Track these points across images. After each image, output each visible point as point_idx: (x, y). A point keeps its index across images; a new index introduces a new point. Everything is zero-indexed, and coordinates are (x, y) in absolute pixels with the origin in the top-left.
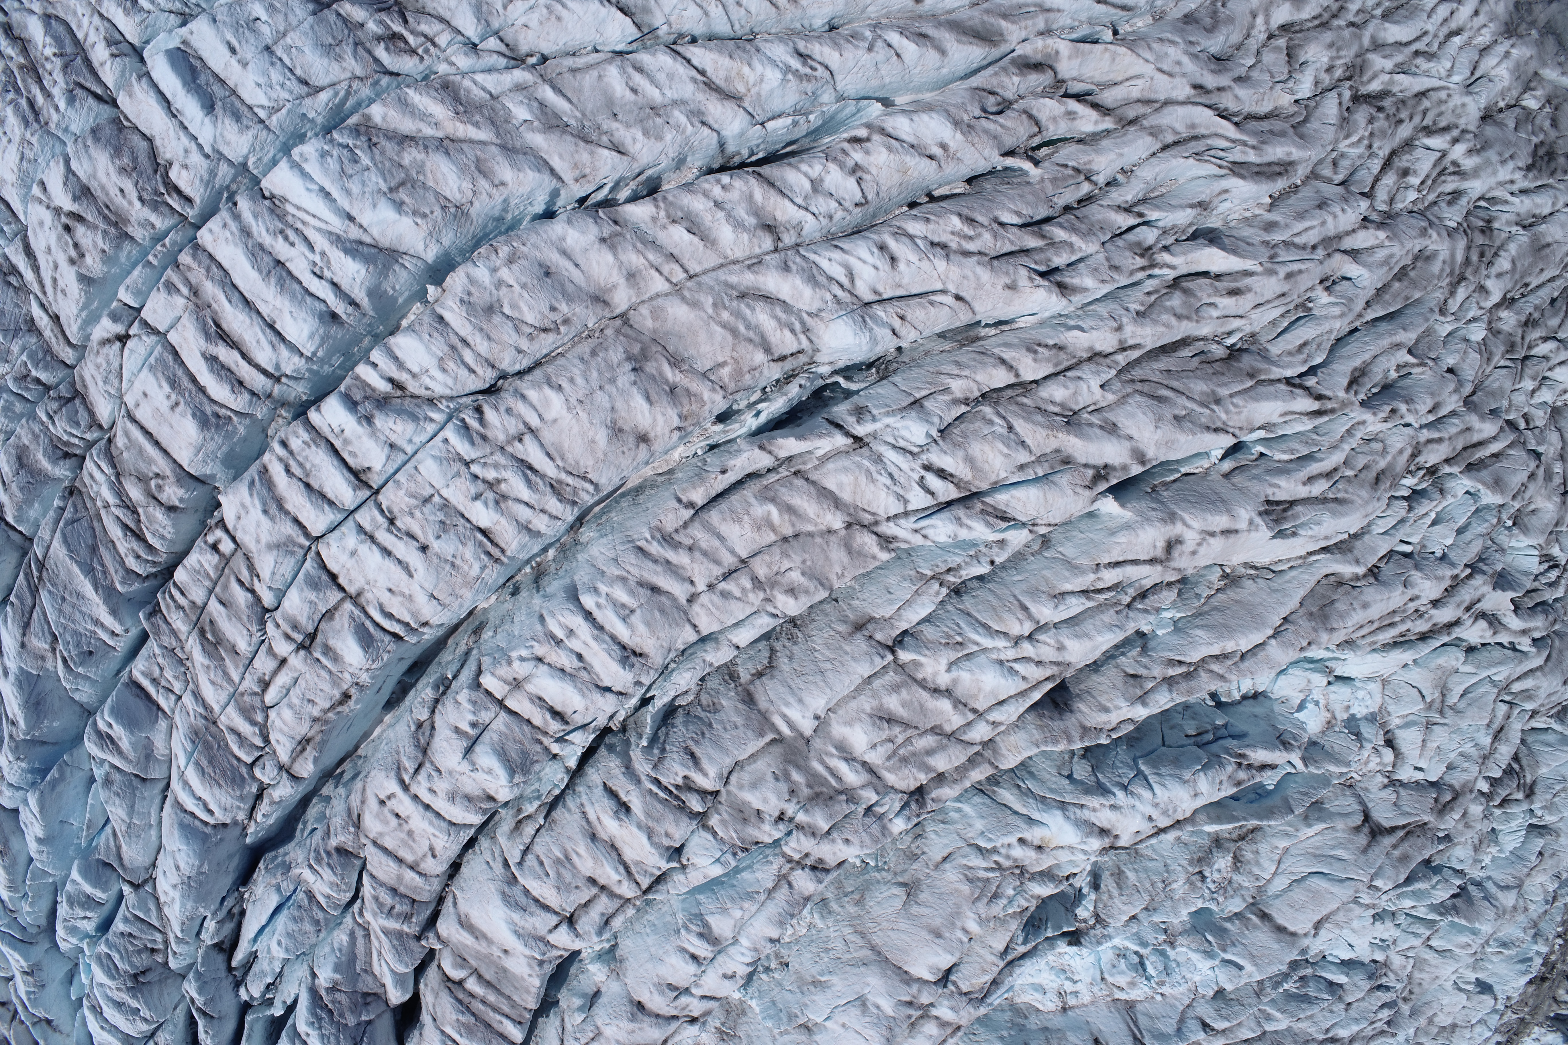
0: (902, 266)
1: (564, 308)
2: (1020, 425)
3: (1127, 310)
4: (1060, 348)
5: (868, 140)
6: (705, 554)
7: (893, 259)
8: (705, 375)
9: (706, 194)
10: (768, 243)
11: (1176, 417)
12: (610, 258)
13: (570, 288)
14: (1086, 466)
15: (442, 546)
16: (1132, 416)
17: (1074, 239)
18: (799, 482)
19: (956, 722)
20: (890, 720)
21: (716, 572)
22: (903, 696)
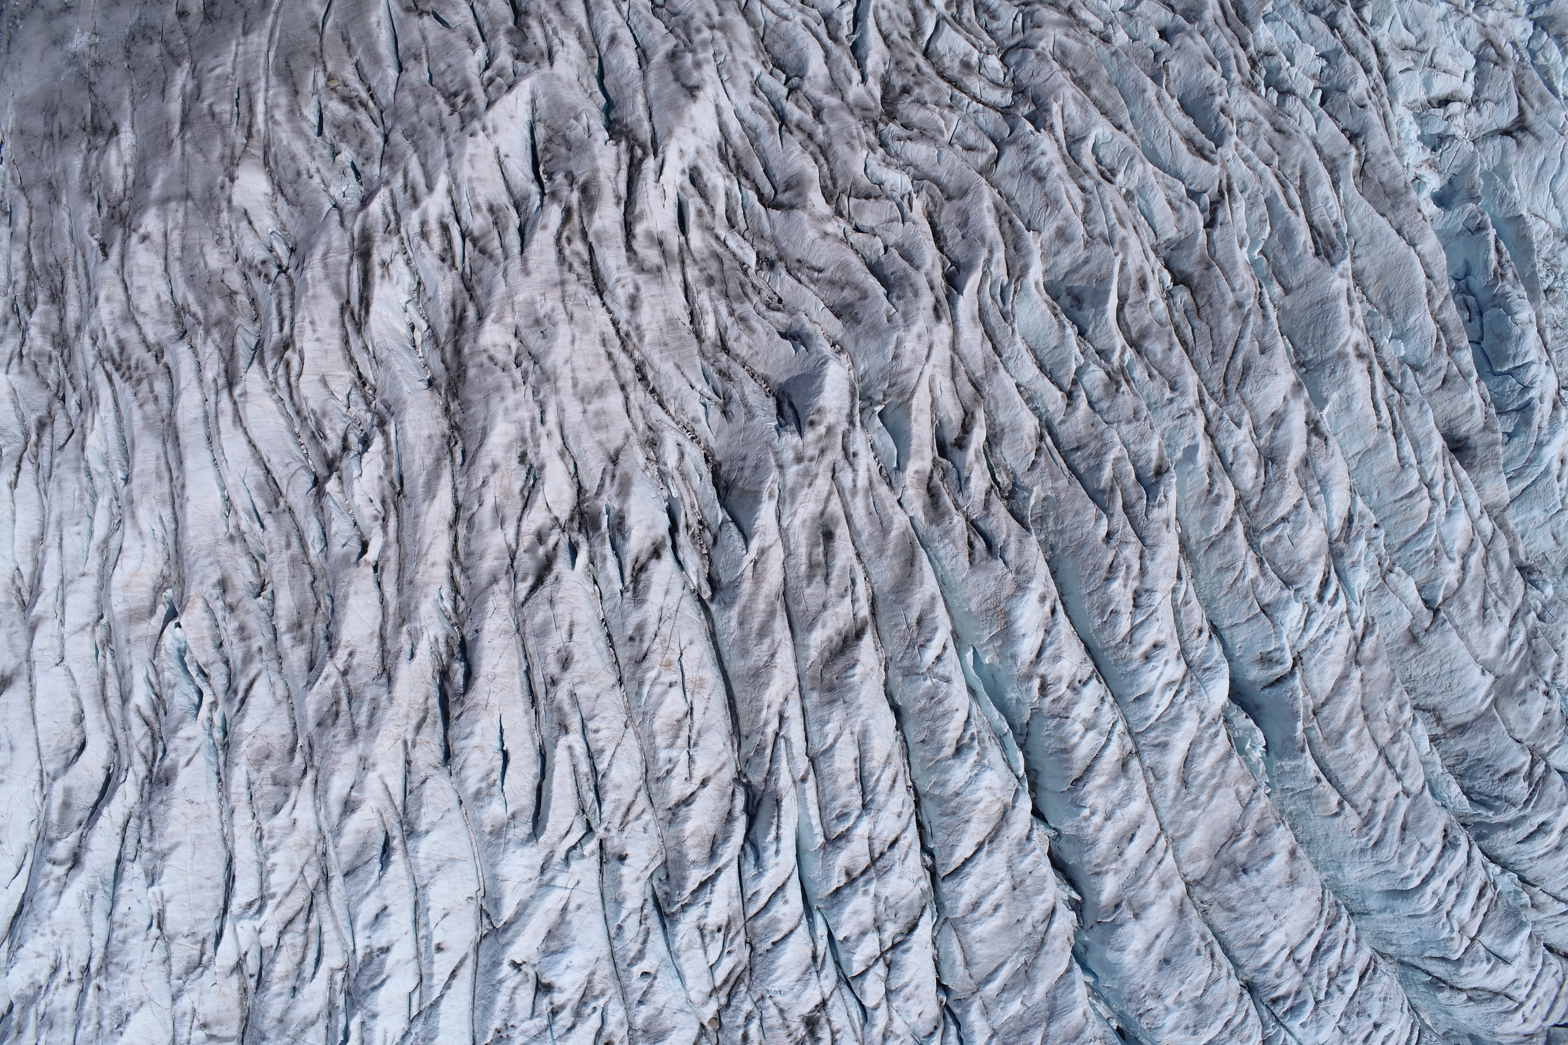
0: (1162, 637)
1: (1196, 942)
2: (1282, 510)
3: (1171, 401)
4: (1210, 470)
5: (1043, 677)
6: (1379, 788)
7: (1156, 646)
8: (1246, 807)
9: (1100, 829)
10: (1135, 763)
11: (1263, 352)
12: (1154, 909)
13: (1177, 939)
14: (1309, 443)
15: (1375, 1009)
16: (1267, 399)
17: (1111, 456)
18: (1325, 712)
19: (1480, 548)
20: (1484, 608)
21: (1389, 776)
22: (1468, 598)
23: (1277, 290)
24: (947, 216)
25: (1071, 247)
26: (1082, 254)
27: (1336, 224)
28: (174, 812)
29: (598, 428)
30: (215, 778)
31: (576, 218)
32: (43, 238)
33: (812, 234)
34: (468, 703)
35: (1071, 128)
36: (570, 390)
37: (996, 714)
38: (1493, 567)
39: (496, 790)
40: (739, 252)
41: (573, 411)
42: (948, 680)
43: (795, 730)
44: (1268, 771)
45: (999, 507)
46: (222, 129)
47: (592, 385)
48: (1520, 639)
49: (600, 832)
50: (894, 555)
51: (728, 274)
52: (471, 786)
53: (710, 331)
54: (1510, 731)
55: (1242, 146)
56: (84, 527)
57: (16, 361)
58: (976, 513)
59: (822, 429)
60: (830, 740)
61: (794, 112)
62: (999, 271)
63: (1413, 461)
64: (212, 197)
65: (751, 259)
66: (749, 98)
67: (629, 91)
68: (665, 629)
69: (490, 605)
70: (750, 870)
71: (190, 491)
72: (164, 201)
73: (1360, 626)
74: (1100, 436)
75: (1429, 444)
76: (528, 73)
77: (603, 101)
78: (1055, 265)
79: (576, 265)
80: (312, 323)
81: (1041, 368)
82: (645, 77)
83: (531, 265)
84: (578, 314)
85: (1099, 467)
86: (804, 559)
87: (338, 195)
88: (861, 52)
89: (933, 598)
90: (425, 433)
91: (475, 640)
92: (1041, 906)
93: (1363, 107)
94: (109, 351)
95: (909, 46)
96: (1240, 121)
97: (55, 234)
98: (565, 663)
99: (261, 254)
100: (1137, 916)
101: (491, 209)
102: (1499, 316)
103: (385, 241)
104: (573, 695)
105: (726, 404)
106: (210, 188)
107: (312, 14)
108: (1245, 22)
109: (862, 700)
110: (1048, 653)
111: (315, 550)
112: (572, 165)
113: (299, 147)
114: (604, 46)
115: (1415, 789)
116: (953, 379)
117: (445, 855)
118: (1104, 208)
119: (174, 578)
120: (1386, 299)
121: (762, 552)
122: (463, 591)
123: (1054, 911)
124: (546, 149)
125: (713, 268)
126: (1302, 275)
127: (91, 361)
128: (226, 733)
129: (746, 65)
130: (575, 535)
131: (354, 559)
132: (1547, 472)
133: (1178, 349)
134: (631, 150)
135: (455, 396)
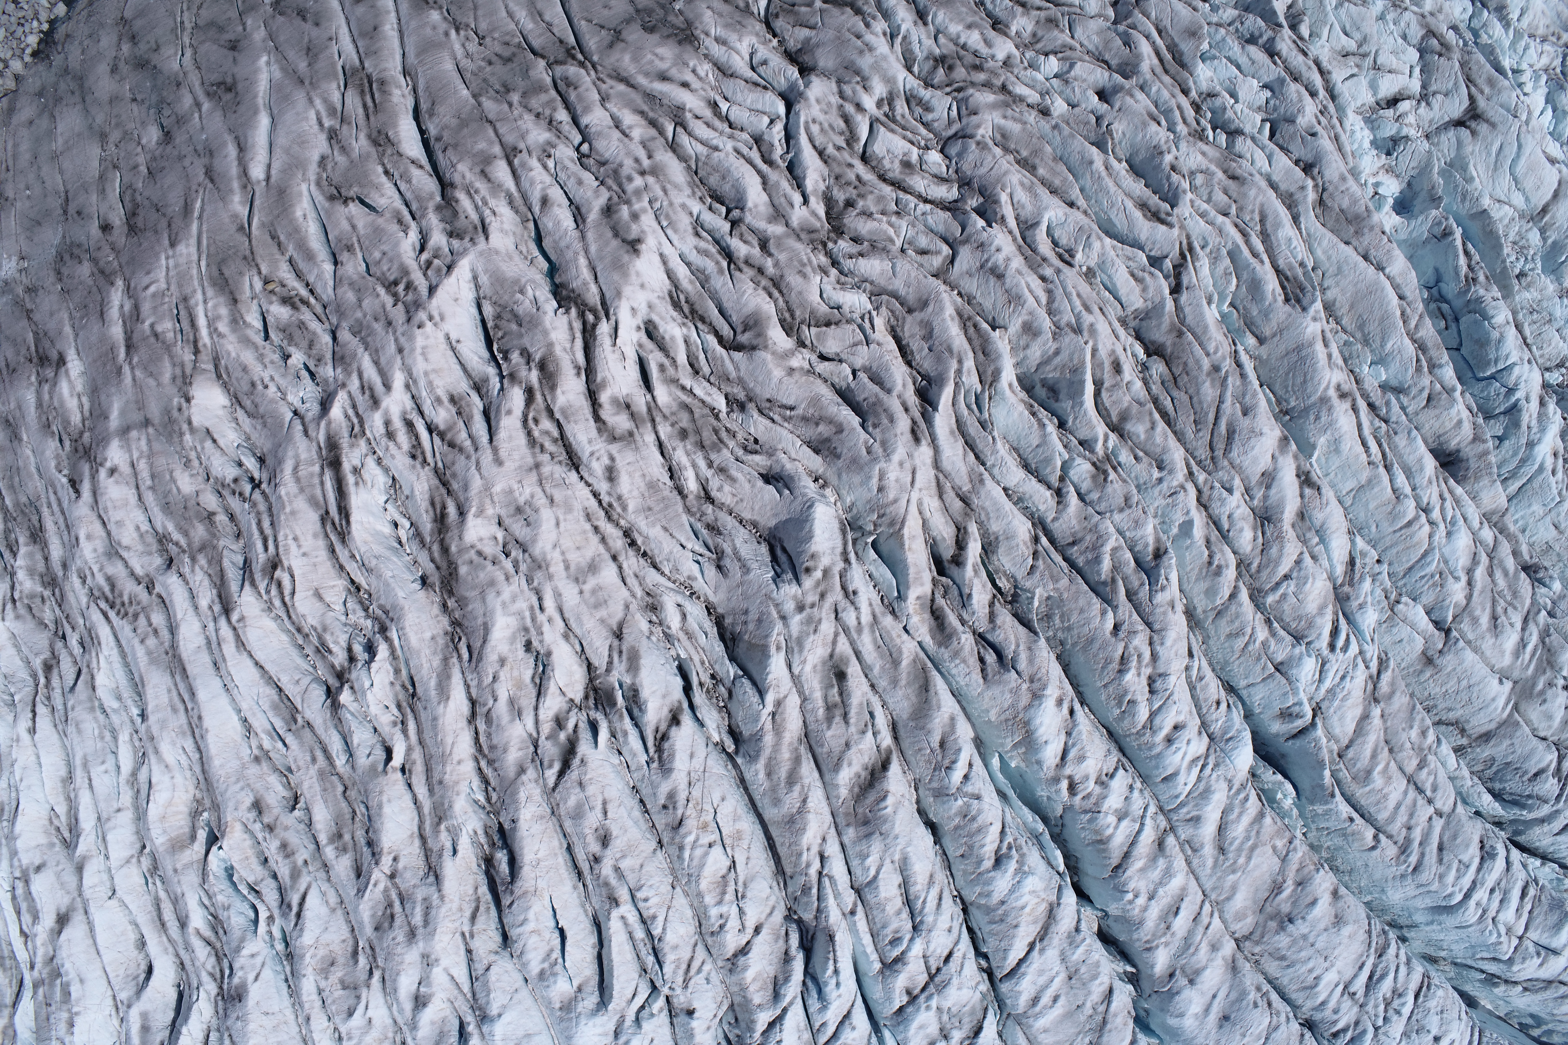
0: (1181, 717)
1: (1253, 995)
2: (1284, 568)
3: (1160, 480)
4: (1208, 541)
5: (1070, 778)
6: (1411, 815)
7: (1176, 728)
8: (1284, 860)
9: (1145, 909)
10: (1171, 840)
11: (1245, 414)
12: (1207, 972)
13: (1233, 996)
14: (1302, 496)
15: (1433, 1024)
16: (1255, 460)
17: (1108, 548)
18: (1350, 753)
19: (1484, 559)
20: (1495, 618)
21: (1421, 801)
22: (1477, 613)
23: (1251, 341)
24: (911, 329)
25: (1040, 340)
26: (1052, 346)
27: (1302, 264)
28: (252, 1026)
29: (597, 606)
30: (284, 986)
31: (539, 397)
32: (11, 478)
33: (778, 373)
34: (518, 892)
35: (1023, 215)
36: (563, 574)
37: (1028, 815)
38: (1498, 575)
39: (559, 968)
40: (708, 399)
41: (570, 594)
42: (978, 798)
43: (837, 867)
44: (1301, 815)
45: (1005, 617)
46: (168, 348)
47: (584, 564)
48: (1534, 639)
49: (665, 991)
50: (908, 684)
51: (700, 423)
52: (535, 968)
53: (692, 485)
54: (1534, 731)
55: (1198, 202)
56: (110, 764)
57: (9, 606)
58: (983, 626)
59: (818, 574)
60: (872, 872)
61: (740, 249)
62: (971, 380)
63: (1408, 490)
64: (171, 421)
65: (721, 404)
66: (692, 241)
67: (569, 255)
68: (696, 793)
69: (522, 795)
70: (814, 1004)
71: (207, 722)
72: (124, 431)
73: (1374, 665)
74: (1094, 529)
75: (1422, 469)
76: (465, 251)
77: (545, 265)
78: (1025, 358)
79: (548, 445)
80: (295, 539)
81: (1026, 466)
82: (583, 237)
83: (503, 453)
84: (558, 495)
85: (1097, 560)
86: (820, 703)
87: (297, 404)
88: (798, 172)
89: (952, 719)
90: (428, 635)
91: (514, 829)
92: (1098, 989)
93: (1313, 135)
94: (100, 589)
95: (846, 156)
96: (1192, 173)
97: (23, 473)
98: (605, 840)
99: (230, 472)
100: (1191, 982)
101: (453, 400)
102: (1476, 322)
103: (352, 446)
104: (617, 869)
105: (719, 559)
106: (167, 412)
107: (235, 216)
108: (1183, 65)
109: (897, 830)
110: (1072, 754)
111: (340, 761)
112: (526, 341)
113: (248, 357)
114: (537, 209)
115: (1447, 808)
116: (941, 497)
117: (521, 1033)
118: (1068, 295)
119: (207, 803)
120: (1361, 327)
121: (778, 703)
122: (493, 783)
123: (1111, 991)
124: (496, 327)
125: (684, 421)
126: (1274, 323)
127: (84, 600)
128: (287, 945)
129: (683, 206)
130: (592, 714)
131: (380, 767)
132: (1541, 469)
133: (1161, 425)
134: (582, 315)
135: (451, 593)
